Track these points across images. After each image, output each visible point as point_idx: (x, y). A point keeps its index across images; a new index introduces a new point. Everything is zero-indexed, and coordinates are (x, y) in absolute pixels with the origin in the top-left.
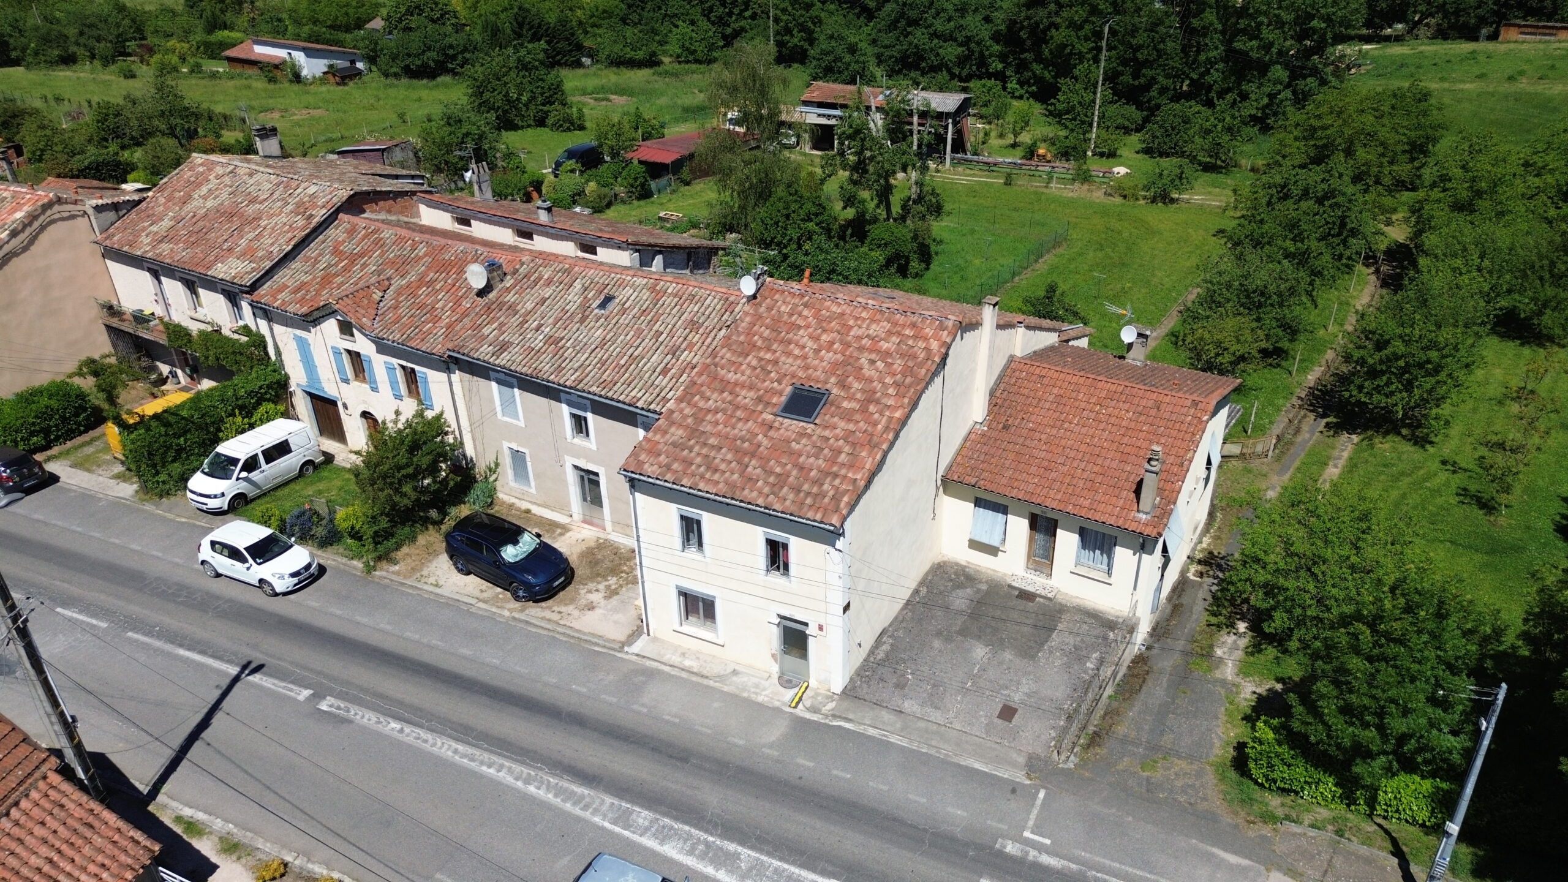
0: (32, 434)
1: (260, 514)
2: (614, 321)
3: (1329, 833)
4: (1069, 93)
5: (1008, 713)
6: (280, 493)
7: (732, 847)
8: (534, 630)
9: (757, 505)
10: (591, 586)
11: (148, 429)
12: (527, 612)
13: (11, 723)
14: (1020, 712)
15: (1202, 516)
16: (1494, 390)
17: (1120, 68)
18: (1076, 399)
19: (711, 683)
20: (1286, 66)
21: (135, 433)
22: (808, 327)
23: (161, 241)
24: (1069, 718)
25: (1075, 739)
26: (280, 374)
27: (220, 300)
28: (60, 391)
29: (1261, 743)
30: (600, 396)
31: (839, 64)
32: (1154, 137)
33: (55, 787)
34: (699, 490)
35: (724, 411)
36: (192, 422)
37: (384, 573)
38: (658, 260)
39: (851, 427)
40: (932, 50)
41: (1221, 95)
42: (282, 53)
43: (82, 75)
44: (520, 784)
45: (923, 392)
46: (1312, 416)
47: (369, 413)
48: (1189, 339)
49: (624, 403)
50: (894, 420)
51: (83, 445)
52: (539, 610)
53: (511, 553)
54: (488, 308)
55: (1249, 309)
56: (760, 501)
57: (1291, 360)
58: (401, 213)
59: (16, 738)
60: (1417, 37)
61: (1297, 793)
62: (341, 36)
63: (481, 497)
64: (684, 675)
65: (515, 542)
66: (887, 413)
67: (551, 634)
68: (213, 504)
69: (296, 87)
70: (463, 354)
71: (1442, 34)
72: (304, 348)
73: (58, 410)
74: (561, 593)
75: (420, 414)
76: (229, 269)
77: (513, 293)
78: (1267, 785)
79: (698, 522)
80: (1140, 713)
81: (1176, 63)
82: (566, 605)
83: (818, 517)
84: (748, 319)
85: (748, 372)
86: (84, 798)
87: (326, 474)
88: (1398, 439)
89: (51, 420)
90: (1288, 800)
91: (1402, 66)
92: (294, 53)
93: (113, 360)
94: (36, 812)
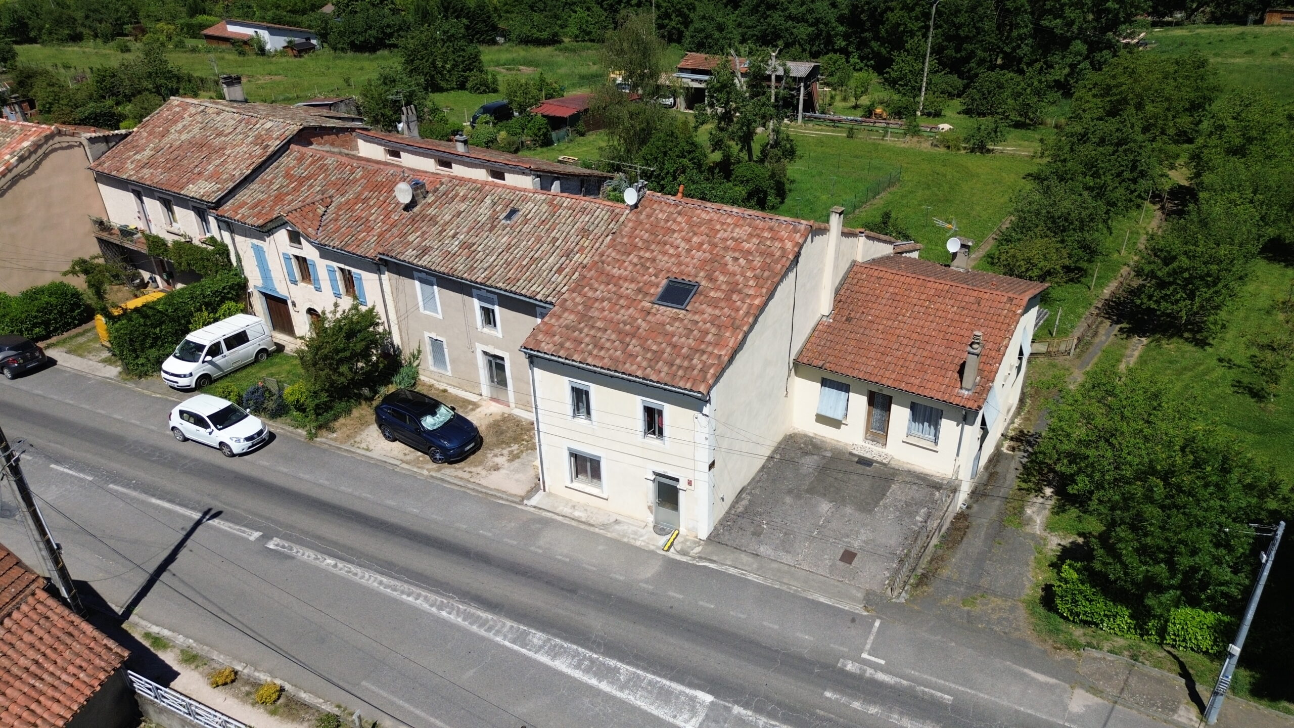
0: (35, 325)
1: (221, 390)
2: (518, 230)
3: (1126, 657)
4: (902, 63)
5: (848, 557)
6: (238, 375)
7: (613, 663)
8: (449, 486)
9: (637, 377)
10: (497, 451)
11: (130, 320)
12: (443, 471)
13: (7, 550)
14: (859, 556)
15: (1014, 400)
16: (1263, 302)
17: (945, 43)
18: (908, 297)
19: (597, 530)
20: (1085, 41)
21: (119, 323)
22: (681, 231)
23: (143, 167)
24: (901, 561)
25: (905, 579)
26: (240, 277)
27: (191, 215)
28: (60, 291)
29: (1066, 582)
30: (506, 291)
31: (710, 40)
32: (973, 100)
33: (42, 602)
34: (588, 364)
35: (610, 300)
36: (167, 315)
37: (323, 440)
38: (556, 186)
39: (717, 312)
40: (787, 30)
41: (1030, 64)
42: (249, 32)
43: (87, 50)
44: (434, 610)
45: (778, 284)
46: (1108, 322)
47: (314, 310)
48: (1003, 257)
49: (525, 296)
50: (754, 307)
51: (77, 335)
52: (453, 470)
53: (429, 422)
54: (413, 220)
55: (1054, 232)
56: (639, 373)
57: (1090, 278)
58: (342, 146)
59: (9, 562)
60: (1194, 23)
61: (1097, 625)
62: (299, 18)
63: (406, 379)
64: (574, 523)
65: (434, 414)
66: (748, 301)
67: (463, 489)
68: (183, 382)
69: (261, 59)
70: (392, 257)
71: (1215, 20)
72: (260, 254)
73: (56, 306)
74: (472, 457)
75: (355, 307)
76: (199, 189)
77: (434, 207)
78: (1071, 619)
79: (587, 393)
80: (961, 559)
81: (992, 39)
82: (476, 466)
83: (688, 386)
84: (630, 225)
85: (630, 268)
86: (66, 612)
87: (277, 360)
88: (1181, 341)
89: (50, 314)
90: (1089, 631)
91: (1182, 44)
92: (260, 31)
93: (101, 261)
94: (25, 622)
